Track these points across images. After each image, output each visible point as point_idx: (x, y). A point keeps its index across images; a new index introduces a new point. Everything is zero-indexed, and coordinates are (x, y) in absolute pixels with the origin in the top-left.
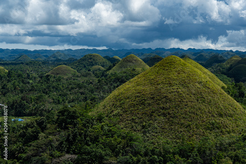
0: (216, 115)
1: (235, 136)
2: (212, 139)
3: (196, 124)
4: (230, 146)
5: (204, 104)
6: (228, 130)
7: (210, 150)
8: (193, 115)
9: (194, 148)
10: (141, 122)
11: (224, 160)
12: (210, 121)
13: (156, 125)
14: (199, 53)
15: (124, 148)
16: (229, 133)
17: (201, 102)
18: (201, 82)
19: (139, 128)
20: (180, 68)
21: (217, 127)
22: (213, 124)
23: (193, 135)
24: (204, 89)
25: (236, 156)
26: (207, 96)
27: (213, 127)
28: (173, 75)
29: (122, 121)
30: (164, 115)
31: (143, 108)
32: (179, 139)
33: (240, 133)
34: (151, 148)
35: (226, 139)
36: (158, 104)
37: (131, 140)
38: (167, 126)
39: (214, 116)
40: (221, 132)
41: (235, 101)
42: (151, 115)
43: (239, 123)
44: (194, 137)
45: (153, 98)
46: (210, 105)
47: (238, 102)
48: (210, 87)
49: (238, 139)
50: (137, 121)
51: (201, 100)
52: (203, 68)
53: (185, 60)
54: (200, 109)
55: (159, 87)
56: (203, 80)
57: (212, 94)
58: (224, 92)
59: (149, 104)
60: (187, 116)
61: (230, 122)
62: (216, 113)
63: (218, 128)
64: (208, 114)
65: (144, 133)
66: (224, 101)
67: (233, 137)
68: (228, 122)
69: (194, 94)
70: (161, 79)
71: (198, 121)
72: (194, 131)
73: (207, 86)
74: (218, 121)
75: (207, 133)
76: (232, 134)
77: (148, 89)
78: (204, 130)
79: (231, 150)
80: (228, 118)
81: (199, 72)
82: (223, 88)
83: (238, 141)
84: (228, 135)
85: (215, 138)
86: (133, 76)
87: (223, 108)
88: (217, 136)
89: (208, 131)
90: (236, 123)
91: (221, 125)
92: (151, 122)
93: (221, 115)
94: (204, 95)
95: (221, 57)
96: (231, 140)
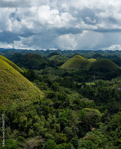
0: (17, 89)
1: (29, 102)
2: (15, 105)
3: (4, 96)
4: (25, 108)
5: (9, 83)
6: (24, 98)
7: (13, 112)
8: (2, 90)
9: (3, 111)
11: (22, 117)
12: (13, 94)
14: (6, 51)
16: (25, 101)
17: (7, 82)
18: (7, 70)
21: (17, 97)
22: (15, 95)
23: (2, 103)
24: (9, 74)
25: (29, 114)
26: (11, 78)
27: (15, 97)
33: (32, 100)
35: (23, 104)
39: (15, 91)
40: (20, 100)
41: (29, 81)
43: (31, 94)
44: (3, 104)
46: (13, 84)
48: (13, 72)
49: (30, 104)
51: (7, 81)
52: (9, 60)
54: (6, 86)
56: (8, 68)
57: (14, 77)
58: (21, 75)
61: (25, 94)
62: (17, 88)
63: (18, 98)
64: (11, 89)
66: (22, 81)
67: (27, 103)
68: (24, 94)
69: (3, 77)
71: (6, 94)
72: (3, 100)
73: (11, 71)
74: (18, 93)
75: (11, 101)
76: (27, 101)
78: (9, 100)
79: (26, 111)
80: (24, 91)
81: (6, 63)
82: (21, 73)
83: (30, 105)
84: (25, 102)
85: (16, 104)
87: (21, 86)
88: (17, 102)
89: (12, 100)
90: (29, 94)
91: (20, 96)
93: (20, 90)
94: (9, 78)
95: (20, 54)
96: (26, 105)
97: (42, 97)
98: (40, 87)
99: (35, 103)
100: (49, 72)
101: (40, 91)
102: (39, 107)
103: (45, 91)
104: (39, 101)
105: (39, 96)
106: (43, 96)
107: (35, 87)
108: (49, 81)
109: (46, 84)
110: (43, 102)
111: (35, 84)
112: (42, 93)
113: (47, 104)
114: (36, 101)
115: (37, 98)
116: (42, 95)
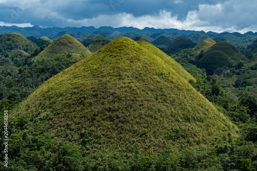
0: (182, 118)
1: (207, 148)
3: (155, 132)
4: (199, 161)
5: (165, 104)
6: (197, 139)
7: (172, 167)
8: (150, 119)
9: (151, 164)
10: (79, 129)
12: (174, 128)
13: (99, 133)
14: (159, 34)
15: (55, 165)
16: (198, 144)
17: (161, 101)
18: (162, 74)
19: (76, 137)
20: (133, 54)
21: (182, 136)
22: (177, 132)
23: (149, 147)
24: (166, 83)
26: (169, 94)
27: (176, 136)
28: (124, 64)
29: (52, 127)
30: (111, 119)
31: (82, 110)
32: (131, 151)
33: (213, 144)
34: (92, 165)
35: (195, 151)
36: (103, 104)
37: (65, 153)
38: (114, 135)
39: (178, 121)
40: (188, 142)
41: (207, 100)
42: (93, 119)
43: (212, 130)
44: (151, 150)
45: (96, 96)
46: (173, 105)
47: (210, 101)
48: (174, 81)
49: (211, 152)
50: (73, 127)
51: (161, 99)
52: (165, 55)
53: (140, 43)
54: (159, 111)
55: (104, 80)
56: (165, 71)
57: (176, 91)
58: (192, 87)
59: (91, 104)
60: (142, 121)
61: (200, 129)
62: (182, 116)
63: (184, 137)
64: (170, 117)
65: (84, 143)
66: (192, 100)
67: (203, 149)
68: (197, 129)
69: (152, 91)
70: (107, 69)
71: (157, 128)
72: (151, 141)
73: (170, 79)
74: (183, 127)
75: (169, 143)
76: (203, 145)
77: (90, 83)
78: (165, 140)
79: (201, 167)
80: (198, 123)
81: (159, 60)
82: (191, 82)
83: (210, 154)
84: (197, 147)
85: (179, 150)
86: (68, 65)
87: (190, 110)
88: (182, 147)
89: (171, 141)
90: (208, 130)
91: (187, 132)
92: (93, 128)
93: (187, 120)
94: (166, 92)
95: (189, 40)
96: (201, 154)
97: (235, 136)
98: (231, 116)
99: (221, 151)
100: (251, 81)
101: (231, 124)
102: (228, 158)
103: (243, 125)
104: (229, 145)
105: (229, 135)
106: (237, 136)
107: (221, 114)
108: (251, 102)
109: (245, 108)
110: (239, 148)
111: (221, 108)
112: (237, 128)
113: (247, 154)
114: (222, 145)
115: (224, 139)
116: (236, 132)
